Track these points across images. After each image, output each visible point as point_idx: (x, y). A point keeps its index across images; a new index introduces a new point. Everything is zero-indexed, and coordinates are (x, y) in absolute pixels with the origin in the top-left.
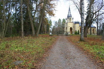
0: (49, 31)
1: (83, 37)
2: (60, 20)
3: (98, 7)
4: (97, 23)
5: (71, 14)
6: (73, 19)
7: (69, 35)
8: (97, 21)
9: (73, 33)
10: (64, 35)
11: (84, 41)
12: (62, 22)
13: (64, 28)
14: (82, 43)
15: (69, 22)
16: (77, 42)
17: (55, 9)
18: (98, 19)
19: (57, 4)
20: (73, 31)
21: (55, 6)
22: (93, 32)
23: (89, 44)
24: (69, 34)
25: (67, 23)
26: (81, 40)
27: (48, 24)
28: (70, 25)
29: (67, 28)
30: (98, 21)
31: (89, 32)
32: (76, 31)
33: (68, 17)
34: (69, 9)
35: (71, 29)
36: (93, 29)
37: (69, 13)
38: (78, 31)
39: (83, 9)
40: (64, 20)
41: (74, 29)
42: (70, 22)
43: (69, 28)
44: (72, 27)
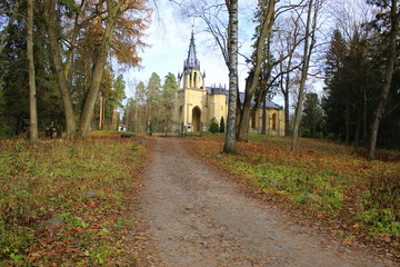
0: (115, 117)
1: (232, 141)
2: (155, 77)
3: (287, 39)
4: (286, 95)
5: (196, 60)
6: (204, 76)
7: (191, 135)
8: (284, 86)
9: (205, 129)
10: (172, 134)
11: (234, 153)
12: (165, 87)
13: (169, 107)
14: (230, 159)
15: (191, 88)
16: (213, 157)
17: (142, 39)
18: (288, 81)
19: (150, 22)
20: (203, 119)
21: (141, 28)
22: (274, 125)
23: (248, 160)
24: (189, 130)
25: (183, 91)
26: (227, 150)
27: (112, 93)
28: (194, 99)
29: (181, 108)
30: (287, 88)
31: (259, 123)
32: (214, 119)
33: (185, 69)
34: (192, 40)
35: (197, 112)
36: (274, 115)
37: (192, 56)
38: (222, 120)
39: (234, 57)
40: (170, 78)
41: (208, 113)
42: (195, 88)
43: (191, 108)
44: (200, 107)
